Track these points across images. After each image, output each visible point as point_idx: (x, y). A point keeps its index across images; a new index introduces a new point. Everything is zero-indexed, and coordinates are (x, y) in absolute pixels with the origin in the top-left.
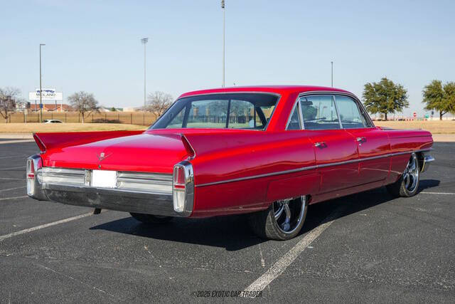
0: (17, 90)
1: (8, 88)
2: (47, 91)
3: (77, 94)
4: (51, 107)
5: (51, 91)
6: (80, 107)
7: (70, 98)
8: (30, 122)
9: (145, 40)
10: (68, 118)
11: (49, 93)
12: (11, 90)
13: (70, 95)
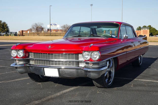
0: (42, 24)
1: (38, 23)
2: (54, 24)
3: (65, 25)
4: (57, 30)
5: (55, 24)
6: (66, 30)
7: (62, 27)
8: (47, 36)
9: (92, 5)
10: (61, 34)
11: (55, 25)
12: (40, 24)
13: (62, 26)
